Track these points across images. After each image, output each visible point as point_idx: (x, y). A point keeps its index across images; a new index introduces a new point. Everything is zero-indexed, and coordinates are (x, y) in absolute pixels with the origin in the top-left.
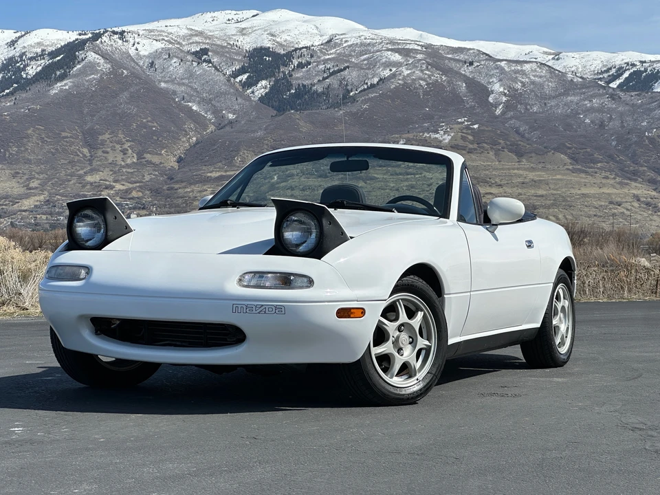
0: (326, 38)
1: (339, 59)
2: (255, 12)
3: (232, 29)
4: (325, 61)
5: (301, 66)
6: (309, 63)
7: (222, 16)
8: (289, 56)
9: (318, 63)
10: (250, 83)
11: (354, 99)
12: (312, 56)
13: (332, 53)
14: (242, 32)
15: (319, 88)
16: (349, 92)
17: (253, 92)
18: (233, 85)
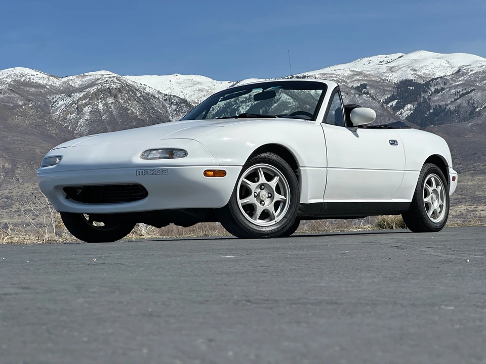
0: (456, 69)
1: (467, 84)
2: (400, 54)
3: (383, 68)
4: (456, 87)
5: (437, 91)
6: (443, 89)
7: (376, 59)
8: (428, 84)
9: (451, 88)
10: (399, 107)
11: (479, 114)
12: (445, 84)
13: (461, 80)
14: (391, 70)
15: (452, 107)
16: (475, 108)
17: (401, 114)
18: (386, 110)
